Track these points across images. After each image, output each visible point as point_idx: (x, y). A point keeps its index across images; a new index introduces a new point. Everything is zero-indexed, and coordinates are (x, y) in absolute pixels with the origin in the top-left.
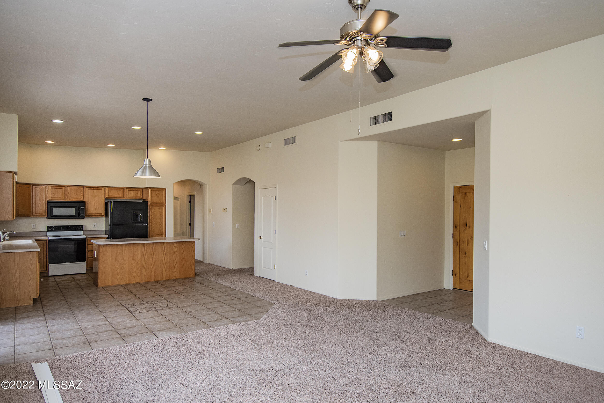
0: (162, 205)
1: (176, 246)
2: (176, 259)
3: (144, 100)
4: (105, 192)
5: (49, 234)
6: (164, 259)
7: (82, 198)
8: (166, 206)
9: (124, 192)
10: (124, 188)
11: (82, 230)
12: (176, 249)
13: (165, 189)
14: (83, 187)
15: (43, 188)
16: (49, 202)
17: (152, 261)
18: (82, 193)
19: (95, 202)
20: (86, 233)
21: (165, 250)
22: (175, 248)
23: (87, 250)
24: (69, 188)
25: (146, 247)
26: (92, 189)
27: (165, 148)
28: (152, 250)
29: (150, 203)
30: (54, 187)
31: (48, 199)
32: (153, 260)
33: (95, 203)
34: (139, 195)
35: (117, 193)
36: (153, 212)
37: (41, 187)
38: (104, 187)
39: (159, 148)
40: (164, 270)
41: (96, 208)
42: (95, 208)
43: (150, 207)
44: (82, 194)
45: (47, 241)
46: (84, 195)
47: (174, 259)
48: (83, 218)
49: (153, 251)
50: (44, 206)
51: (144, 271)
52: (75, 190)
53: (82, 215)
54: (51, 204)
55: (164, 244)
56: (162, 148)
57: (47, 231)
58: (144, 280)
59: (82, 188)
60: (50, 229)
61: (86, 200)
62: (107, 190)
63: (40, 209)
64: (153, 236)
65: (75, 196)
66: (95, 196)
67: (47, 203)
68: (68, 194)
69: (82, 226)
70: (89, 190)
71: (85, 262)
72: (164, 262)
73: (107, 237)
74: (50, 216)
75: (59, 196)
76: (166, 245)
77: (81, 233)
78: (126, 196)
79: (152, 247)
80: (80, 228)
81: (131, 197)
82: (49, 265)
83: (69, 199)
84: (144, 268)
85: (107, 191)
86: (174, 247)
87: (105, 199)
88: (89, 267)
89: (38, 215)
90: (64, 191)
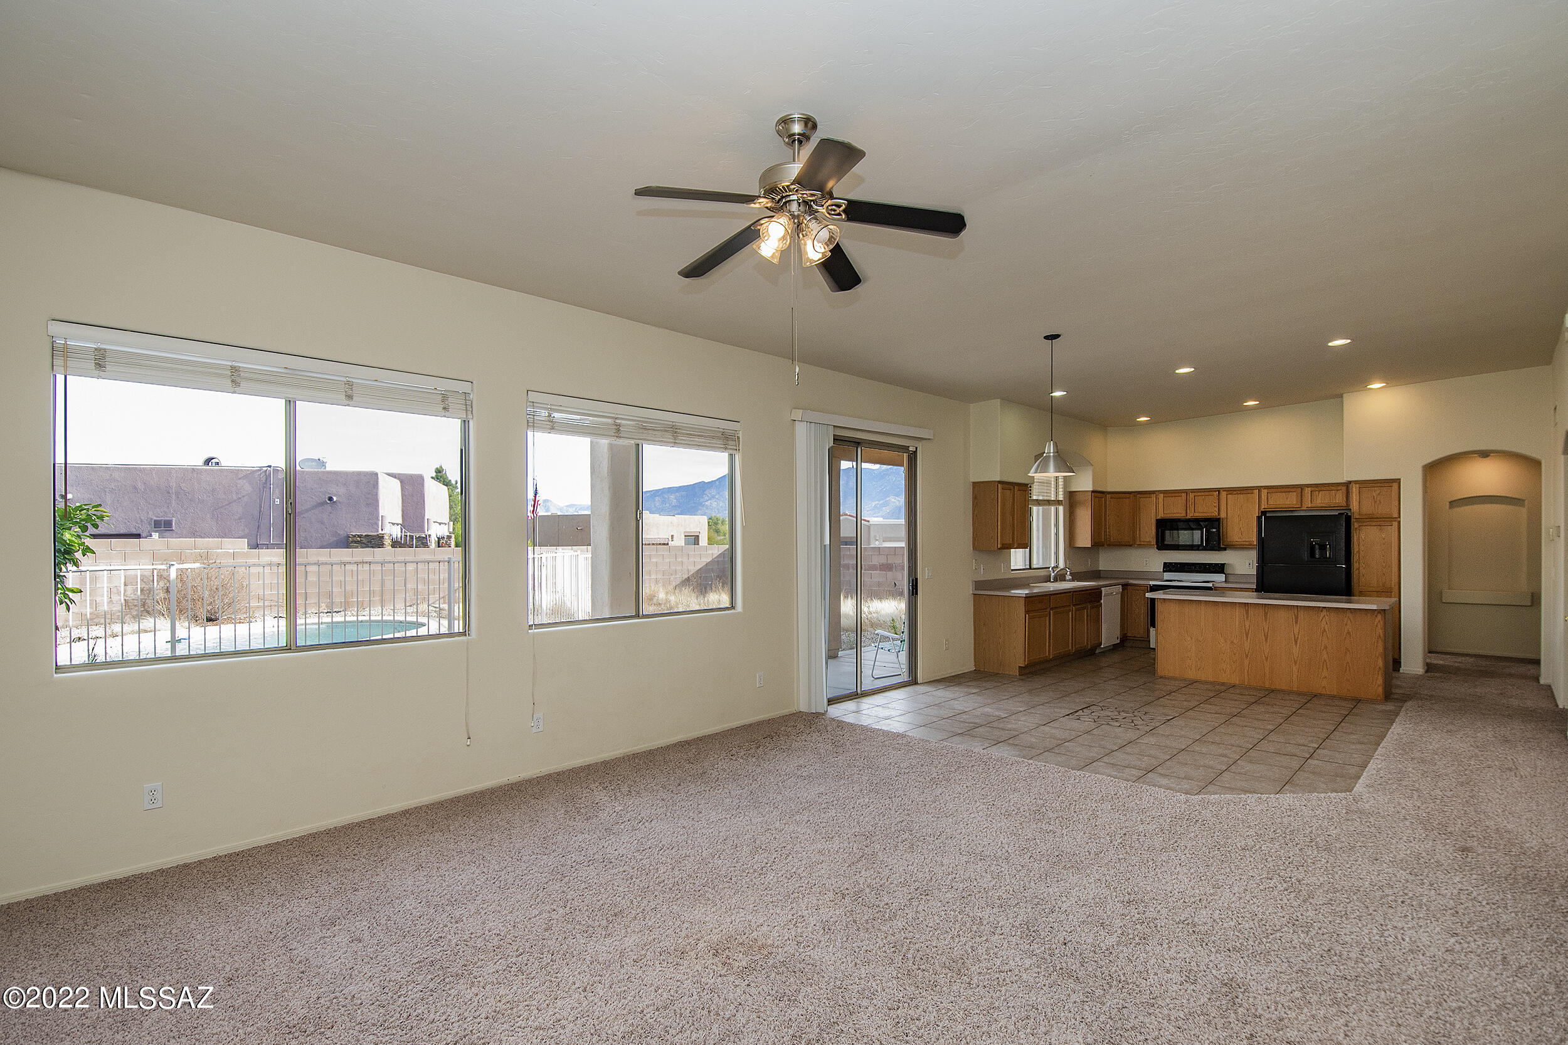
0: (1393, 520)
1: (1327, 617)
2: (1326, 647)
3: (1046, 338)
4: (1259, 497)
5: (1167, 575)
6: (1296, 644)
7: (1215, 512)
8: (1399, 522)
9: (1301, 495)
10: (1302, 487)
11: (1222, 572)
12: (1327, 624)
13: (1398, 481)
14: (1218, 490)
15: (1152, 498)
16: (1159, 521)
17: (1264, 643)
18: (1216, 502)
19: (1240, 518)
20: (1231, 579)
21: (1296, 622)
22: (1324, 622)
24: (1193, 495)
25: (1251, 613)
26: (1234, 493)
27: (1385, 384)
28: (1266, 621)
29: (1355, 516)
30: (1169, 495)
31: (1161, 516)
32: (1269, 641)
33: (1240, 520)
34: (1339, 499)
35: (1287, 498)
36: (1365, 539)
37: (1149, 496)
38: (1259, 488)
39: (1368, 387)
40: (1295, 668)
41: (1241, 530)
43: (1356, 525)
44: (1216, 504)
46: (1219, 506)
47: (1322, 649)
48: (1219, 549)
49: (1268, 622)
50: (1151, 528)
51: (1246, 662)
52: (1204, 497)
53: (1216, 544)
54: (1165, 525)
55: (1296, 611)
56: (1376, 385)
57: (1164, 571)
58: (1246, 681)
59: (1216, 493)
60: (1169, 567)
61: (1223, 515)
62: (1264, 492)
63: (1144, 532)
64: (1361, 594)
65: (1204, 509)
66: (1241, 506)
67: (1156, 522)
68: (1192, 505)
69: (1223, 565)
70: (1230, 496)
72: (1296, 650)
74: (1162, 545)
75: (1176, 511)
76: (1301, 614)
77: (1220, 577)
78: (1307, 504)
79: (1266, 614)
80: (1219, 568)
81: (1320, 505)
83: (1192, 514)
84: (1247, 656)
85: (1264, 496)
86: (1321, 618)
87: (1260, 512)
89: (1140, 543)
90: (1184, 502)
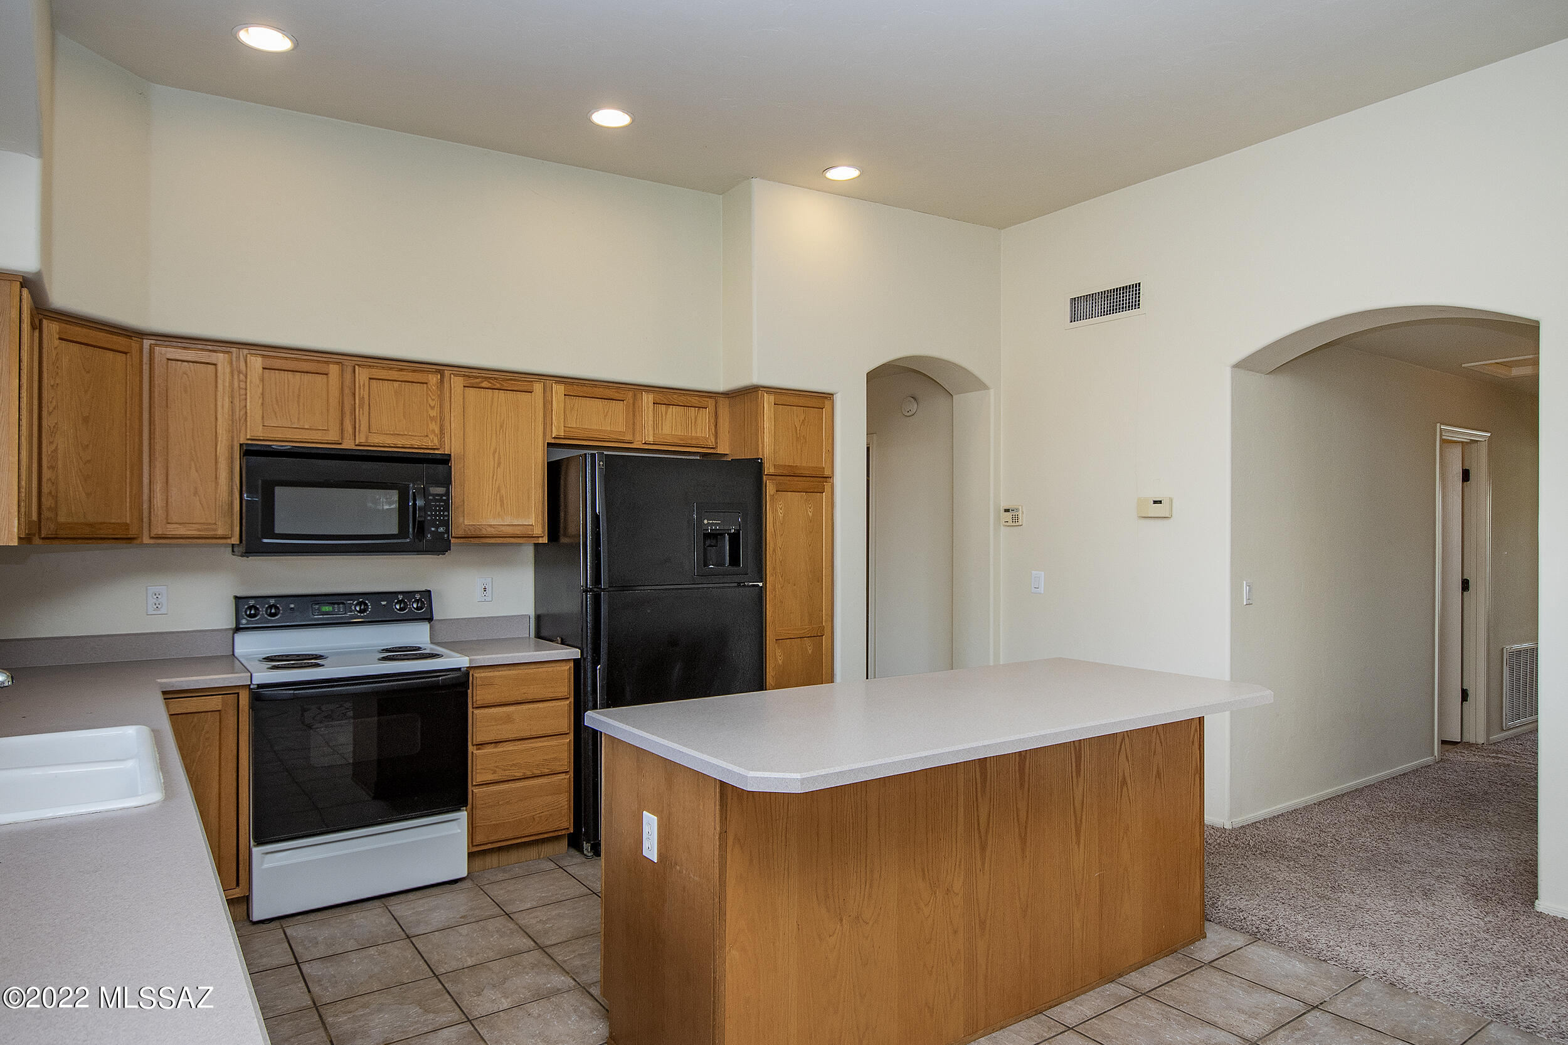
0: (819, 482)
4: (547, 404)
5: (250, 645)
7: (431, 436)
8: (833, 486)
9: (634, 411)
10: (633, 389)
11: (427, 615)
13: (828, 397)
14: (440, 369)
15: (215, 365)
16: (250, 452)
18: (433, 408)
19: (499, 458)
20: (451, 638)
23: (470, 743)
24: (362, 375)
26: (485, 384)
29: (768, 469)
30: (277, 363)
31: (245, 436)
33: (499, 464)
34: (702, 428)
35: (605, 415)
36: (781, 518)
37: (204, 356)
38: (546, 379)
41: (503, 492)
42: (499, 491)
43: (773, 489)
44: (433, 413)
45: (244, 699)
46: (442, 420)
48: (440, 546)
50: (223, 475)
52: (396, 384)
53: (436, 532)
54: (266, 466)
57: (238, 629)
59: (434, 379)
60: (255, 611)
61: (452, 446)
62: (557, 392)
63: (196, 493)
65: (394, 422)
66: (501, 427)
67: (237, 456)
68: (361, 406)
69: (428, 595)
70: (471, 392)
71: (463, 815)
73: (574, 660)
74: (257, 540)
77: (417, 634)
78: (644, 433)
80: (419, 606)
81: (670, 440)
82: (257, 851)
83: (363, 440)
85: (558, 402)
87: (549, 444)
88: (479, 838)
89: (182, 531)
90: (335, 392)
